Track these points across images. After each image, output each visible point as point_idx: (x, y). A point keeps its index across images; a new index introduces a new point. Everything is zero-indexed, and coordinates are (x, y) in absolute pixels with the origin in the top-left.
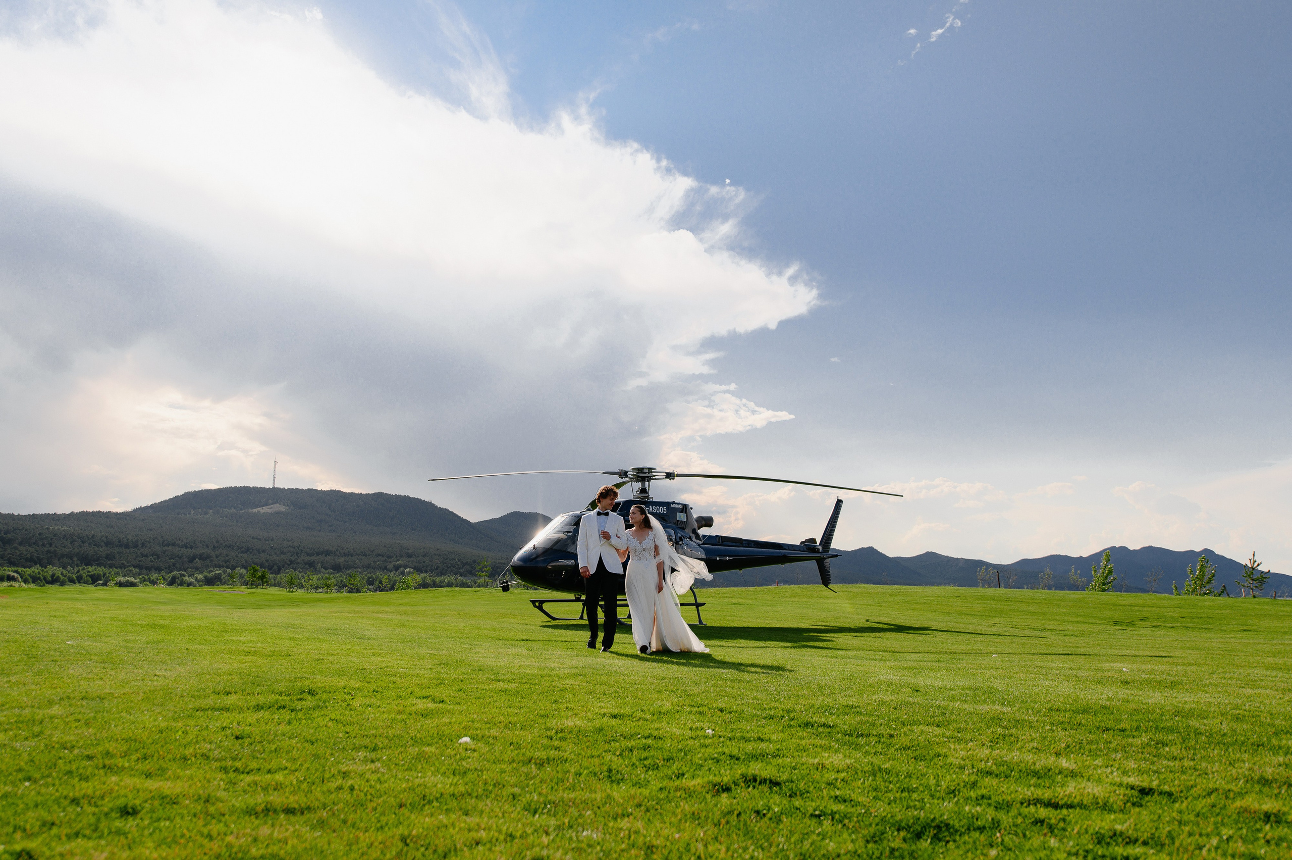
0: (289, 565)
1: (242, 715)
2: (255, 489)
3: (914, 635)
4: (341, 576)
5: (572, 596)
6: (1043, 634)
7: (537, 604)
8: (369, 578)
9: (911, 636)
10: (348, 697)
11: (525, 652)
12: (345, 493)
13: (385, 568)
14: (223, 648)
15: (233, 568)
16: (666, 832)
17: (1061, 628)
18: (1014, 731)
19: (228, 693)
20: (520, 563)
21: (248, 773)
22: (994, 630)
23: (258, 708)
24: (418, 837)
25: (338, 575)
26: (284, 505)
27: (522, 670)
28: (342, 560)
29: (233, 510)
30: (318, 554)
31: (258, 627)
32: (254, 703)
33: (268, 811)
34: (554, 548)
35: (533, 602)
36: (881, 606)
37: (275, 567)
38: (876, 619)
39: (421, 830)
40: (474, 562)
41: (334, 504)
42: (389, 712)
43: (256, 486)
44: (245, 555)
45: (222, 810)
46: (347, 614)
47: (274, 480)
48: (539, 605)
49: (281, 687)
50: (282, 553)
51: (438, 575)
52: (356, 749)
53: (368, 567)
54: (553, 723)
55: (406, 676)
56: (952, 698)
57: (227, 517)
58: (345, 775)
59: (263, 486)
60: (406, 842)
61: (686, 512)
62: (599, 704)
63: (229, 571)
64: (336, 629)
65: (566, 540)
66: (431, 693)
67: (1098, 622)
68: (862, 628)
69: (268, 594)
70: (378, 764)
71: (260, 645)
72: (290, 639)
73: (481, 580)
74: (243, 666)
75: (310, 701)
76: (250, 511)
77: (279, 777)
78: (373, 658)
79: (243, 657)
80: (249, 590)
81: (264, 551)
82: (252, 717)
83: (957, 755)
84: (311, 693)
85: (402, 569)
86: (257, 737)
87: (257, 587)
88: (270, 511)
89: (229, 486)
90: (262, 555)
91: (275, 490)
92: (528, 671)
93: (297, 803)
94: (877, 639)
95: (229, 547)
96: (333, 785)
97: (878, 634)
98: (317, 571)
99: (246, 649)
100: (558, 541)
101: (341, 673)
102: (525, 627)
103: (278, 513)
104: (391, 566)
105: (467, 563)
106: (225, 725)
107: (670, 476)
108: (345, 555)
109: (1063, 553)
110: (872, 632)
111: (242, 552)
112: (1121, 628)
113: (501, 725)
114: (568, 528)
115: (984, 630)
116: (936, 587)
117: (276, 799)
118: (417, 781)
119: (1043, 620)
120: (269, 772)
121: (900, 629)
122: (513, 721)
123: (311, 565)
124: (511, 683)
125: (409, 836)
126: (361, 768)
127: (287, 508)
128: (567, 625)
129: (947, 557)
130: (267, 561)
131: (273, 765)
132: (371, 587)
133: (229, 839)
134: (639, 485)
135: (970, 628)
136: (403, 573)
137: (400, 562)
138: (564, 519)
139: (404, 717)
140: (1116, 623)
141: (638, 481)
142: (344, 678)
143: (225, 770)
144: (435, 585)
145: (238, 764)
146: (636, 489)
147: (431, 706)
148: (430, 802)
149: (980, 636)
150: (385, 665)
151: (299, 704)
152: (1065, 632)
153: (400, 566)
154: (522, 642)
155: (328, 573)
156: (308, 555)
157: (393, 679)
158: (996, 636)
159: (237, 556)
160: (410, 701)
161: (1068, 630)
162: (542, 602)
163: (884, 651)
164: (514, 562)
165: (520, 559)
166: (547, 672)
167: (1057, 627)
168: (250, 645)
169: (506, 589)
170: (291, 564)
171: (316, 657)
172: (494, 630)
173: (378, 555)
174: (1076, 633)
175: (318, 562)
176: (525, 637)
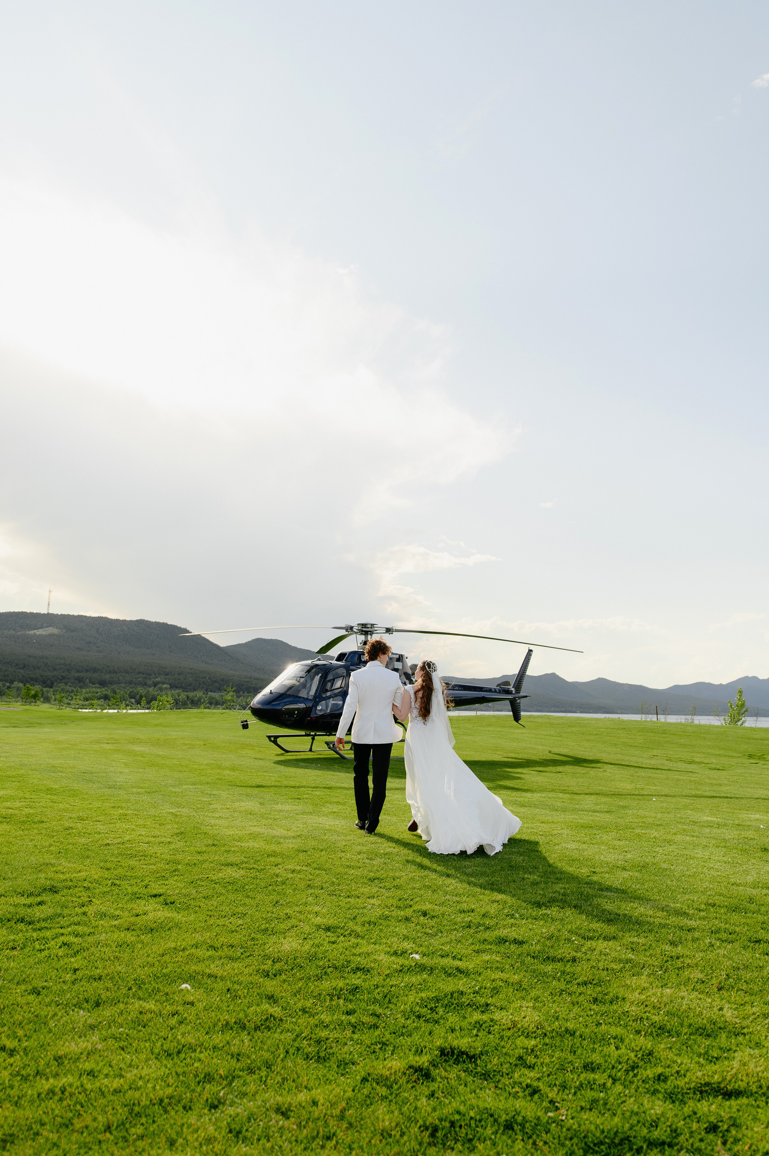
0: (61, 680)
2: (31, 614)
3: (588, 769)
4: (106, 690)
6: (693, 767)
7: (272, 739)
8: (131, 692)
9: (585, 770)
12: (111, 620)
13: (146, 684)
15: (12, 682)
17: (706, 761)
20: (259, 706)
22: (653, 762)
25: (103, 689)
26: (57, 628)
27: (251, 844)
28: (107, 677)
29: (12, 632)
30: (87, 671)
34: (288, 693)
35: (269, 737)
37: (49, 682)
38: (557, 750)
41: (101, 629)
43: (32, 611)
44: (22, 671)
47: (48, 607)
48: (274, 739)
49: (23, 883)
50: (55, 669)
51: (191, 691)
53: (131, 683)
54: (271, 945)
55: (144, 856)
57: (6, 637)
59: (38, 612)
61: (402, 662)
63: (8, 684)
64: (92, 773)
65: (298, 686)
66: (164, 889)
67: (736, 755)
68: (546, 760)
69: (40, 711)
71: (17, 803)
76: (27, 632)
80: (23, 707)
81: (39, 668)
84: (53, 890)
85: (160, 685)
87: (30, 704)
88: (44, 633)
89: (9, 611)
90: (37, 671)
92: (256, 846)
94: (558, 774)
95: (8, 663)
97: (560, 769)
98: (85, 686)
100: (291, 688)
103: (51, 635)
104: (150, 682)
105: (216, 681)
107: (388, 630)
108: (110, 672)
109: (707, 681)
111: (19, 668)
112: (754, 761)
114: (301, 675)
115: (646, 762)
119: (692, 752)
121: (578, 761)
123: (80, 680)
124: (240, 868)
127: (60, 631)
129: (615, 682)
134: (362, 638)
135: (633, 761)
136: (160, 690)
137: (159, 679)
138: (297, 667)
140: (750, 756)
141: (362, 634)
142: (87, 861)
146: (360, 641)
147: (164, 914)
149: (642, 770)
150: (128, 837)
151: (38, 913)
152: (710, 765)
153: (158, 683)
154: (256, 791)
155: (95, 687)
156: (78, 671)
157: (132, 862)
158: (654, 771)
159: (15, 672)
160: (141, 906)
161: (712, 763)
162: (276, 737)
163: (564, 792)
164: (253, 704)
165: (260, 703)
166: (273, 847)
167: (702, 760)
168: (8, 804)
169: (245, 726)
170: (63, 679)
171: (67, 824)
172: (233, 769)
173: (139, 673)
174: (718, 767)
175: (87, 678)
176: (259, 782)
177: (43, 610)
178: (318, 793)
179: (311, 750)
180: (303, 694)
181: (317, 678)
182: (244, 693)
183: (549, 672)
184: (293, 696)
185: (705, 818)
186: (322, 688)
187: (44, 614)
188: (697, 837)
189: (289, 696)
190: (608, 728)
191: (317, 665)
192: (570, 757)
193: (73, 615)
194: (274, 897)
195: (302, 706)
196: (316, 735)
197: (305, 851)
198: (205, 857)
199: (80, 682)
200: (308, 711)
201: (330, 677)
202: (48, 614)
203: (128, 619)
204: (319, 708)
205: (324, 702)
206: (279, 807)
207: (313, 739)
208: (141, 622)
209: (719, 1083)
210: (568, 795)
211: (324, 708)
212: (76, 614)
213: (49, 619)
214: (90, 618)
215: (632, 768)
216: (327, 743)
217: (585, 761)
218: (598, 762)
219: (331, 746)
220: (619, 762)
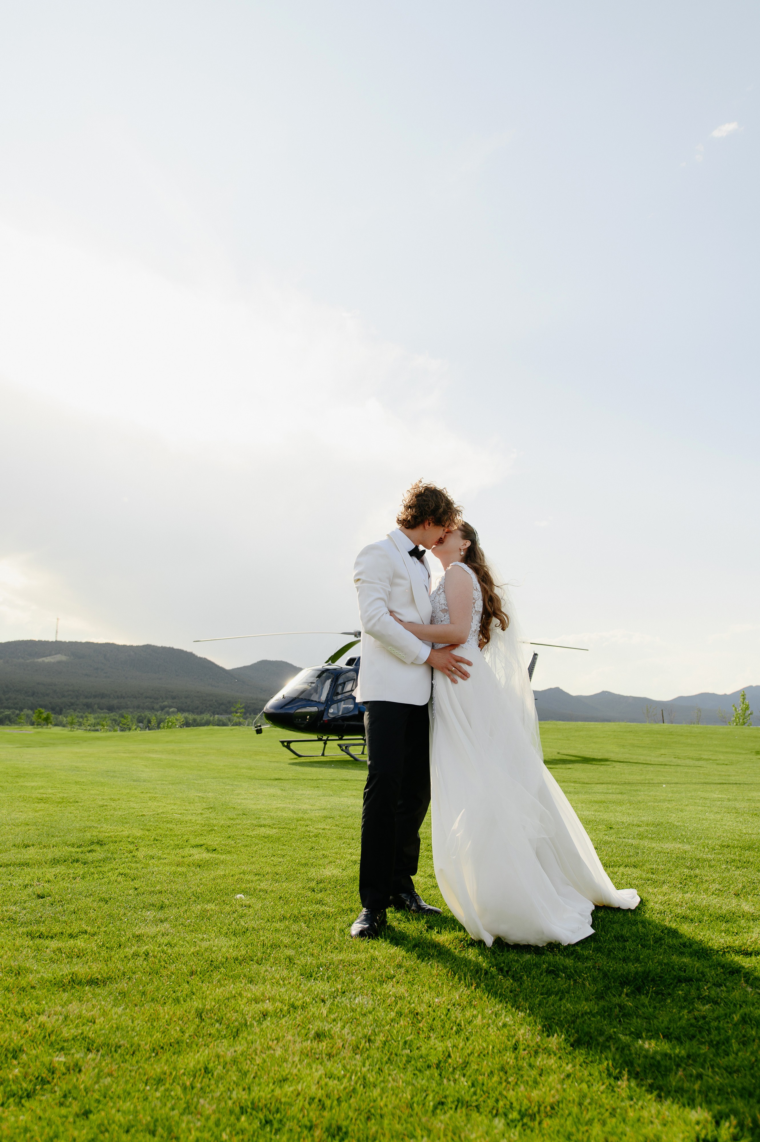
0: (69, 706)
1: (41, 871)
2: (40, 642)
3: (597, 766)
4: (115, 715)
5: (314, 737)
6: (700, 763)
7: (286, 744)
8: (139, 717)
9: (594, 767)
10: (131, 847)
11: (279, 792)
12: (118, 646)
13: (153, 708)
14: (19, 795)
15: (21, 710)
16: (426, 997)
17: (714, 758)
18: (697, 871)
19: (27, 846)
20: (272, 711)
21: (52, 938)
22: (661, 760)
23: (55, 862)
24: (211, 1010)
25: (112, 714)
26: (65, 655)
27: (279, 814)
28: (115, 702)
29: (21, 660)
30: (95, 696)
31: (47, 771)
32: (50, 857)
33: (75, 982)
34: (300, 697)
35: (282, 742)
36: (568, 740)
37: (58, 708)
38: (565, 752)
39: (213, 1003)
40: (229, 702)
41: (108, 655)
42: (170, 864)
43: (40, 639)
44: (31, 699)
45: (33, 983)
46: (123, 755)
47: (56, 635)
48: (287, 744)
49: (72, 838)
50: (63, 696)
51: (198, 714)
52: (145, 907)
53: (138, 707)
54: (313, 873)
55: (180, 822)
56: (641, 836)
57: (15, 665)
58: (139, 938)
59: (47, 640)
60: (201, 1017)
62: (350, 851)
63: (17, 712)
64: (114, 772)
65: (310, 691)
66: (205, 842)
67: (744, 752)
68: (555, 760)
69: (52, 733)
70: (166, 925)
71: (50, 791)
72: (76, 783)
73: (236, 720)
74: (37, 814)
75: (99, 853)
76: (36, 660)
77: (80, 943)
78: (150, 803)
79: (36, 805)
80: (35, 730)
81: (47, 695)
82: (50, 873)
83: (656, 900)
84: (100, 843)
85: (167, 709)
86: (57, 897)
87: (42, 727)
88: (52, 660)
91: (57, 643)
92: (285, 815)
93: (100, 973)
94: (568, 770)
95: (18, 691)
96: (129, 951)
97: (570, 766)
98: (93, 712)
99: (39, 796)
100: (303, 692)
101: (124, 821)
102: (276, 764)
103: (60, 662)
104: (157, 706)
105: (222, 704)
106: (26, 882)
108: (118, 697)
109: (711, 691)
110: (563, 764)
111: (28, 696)
113: (269, 877)
114: (311, 680)
115: (654, 760)
116: (613, 723)
117: (81, 969)
118: (205, 945)
119: (699, 750)
120: (71, 936)
121: (586, 760)
122: (279, 872)
124: (272, 828)
125: (203, 1009)
126: (152, 930)
127: (68, 658)
128: (311, 762)
129: (619, 695)
130: (50, 703)
131: (75, 928)
132: (141, 724)
133: (42, 1018)
135: (641, 759)
136: (168, 713)
137: (166, 703)
138: (310, 671)
139: (184, 869)
142: (127, 826)
143: (31, 935)
144: (196, 724)
145: (43, 929)
147: (206, 856)
148: (217, 968)
149: (650, 766)
150: (161, 811)
151: (90, 857)
152: (718, 762)
153: (165, 707)
154: (276, 782)
155: (104, 713)
156: (86, 697)
157: (170, 826)
158: (663, 766)
159: (24, 699)
160: (187, 851)
161: (720, 759)
162: (289, 742)
163: (575, 782)
164: (267, 709)
165: (272, 707)
166: (301, 815)
167: (710, 757)
168: (41, 791)
169: (259, 731)
170: (72, 706)
171: (101, 803)
172: (250, 768)
173: (146, 698)
174: (726, 763)
175: (95, 704)
176: (277, 777)
177: (51, 638)
178: (336, 783)
179: (323, 755)
180: (315, 698)
181: (328, 682)
182: (250, 714)
183: (553, 686)
184: (305, 699)
185: (716, 796)
186: (333, 692)
187: (52, 642)
188: (708, 807)
189: (302, 699)
190: (614, 731)
191: (327, 670)
192: (579, 757)
193: (81, 643)
194: (309, 845)
195: (314, 709)
196: (327, 740)
197: (333, 818)
198: (238, 821)
199: (89, 707)
200: (320, 714)
201: (341, 681)
202: (56, 641)
203: (135, 644)
204: (331, 711)
205: (336, 705)
206: (300, 792)
207: (325, 744)
208: (148, 647)
209: (741, 947)
210: (580, 785)
211: (336, 711)
212: (84, 640)
213: (57, 647)
214: (97, 644)
215: (641, 765)
216: (340, 746)
217: (594, 760)
218: (607, 760)
219: (344, 748)
220: (628, 760)
